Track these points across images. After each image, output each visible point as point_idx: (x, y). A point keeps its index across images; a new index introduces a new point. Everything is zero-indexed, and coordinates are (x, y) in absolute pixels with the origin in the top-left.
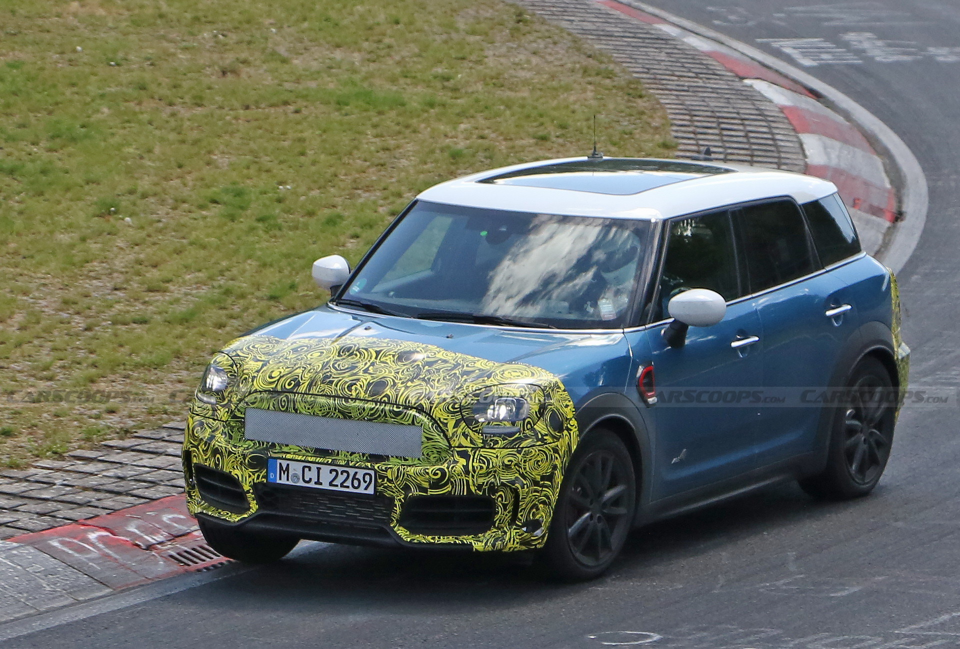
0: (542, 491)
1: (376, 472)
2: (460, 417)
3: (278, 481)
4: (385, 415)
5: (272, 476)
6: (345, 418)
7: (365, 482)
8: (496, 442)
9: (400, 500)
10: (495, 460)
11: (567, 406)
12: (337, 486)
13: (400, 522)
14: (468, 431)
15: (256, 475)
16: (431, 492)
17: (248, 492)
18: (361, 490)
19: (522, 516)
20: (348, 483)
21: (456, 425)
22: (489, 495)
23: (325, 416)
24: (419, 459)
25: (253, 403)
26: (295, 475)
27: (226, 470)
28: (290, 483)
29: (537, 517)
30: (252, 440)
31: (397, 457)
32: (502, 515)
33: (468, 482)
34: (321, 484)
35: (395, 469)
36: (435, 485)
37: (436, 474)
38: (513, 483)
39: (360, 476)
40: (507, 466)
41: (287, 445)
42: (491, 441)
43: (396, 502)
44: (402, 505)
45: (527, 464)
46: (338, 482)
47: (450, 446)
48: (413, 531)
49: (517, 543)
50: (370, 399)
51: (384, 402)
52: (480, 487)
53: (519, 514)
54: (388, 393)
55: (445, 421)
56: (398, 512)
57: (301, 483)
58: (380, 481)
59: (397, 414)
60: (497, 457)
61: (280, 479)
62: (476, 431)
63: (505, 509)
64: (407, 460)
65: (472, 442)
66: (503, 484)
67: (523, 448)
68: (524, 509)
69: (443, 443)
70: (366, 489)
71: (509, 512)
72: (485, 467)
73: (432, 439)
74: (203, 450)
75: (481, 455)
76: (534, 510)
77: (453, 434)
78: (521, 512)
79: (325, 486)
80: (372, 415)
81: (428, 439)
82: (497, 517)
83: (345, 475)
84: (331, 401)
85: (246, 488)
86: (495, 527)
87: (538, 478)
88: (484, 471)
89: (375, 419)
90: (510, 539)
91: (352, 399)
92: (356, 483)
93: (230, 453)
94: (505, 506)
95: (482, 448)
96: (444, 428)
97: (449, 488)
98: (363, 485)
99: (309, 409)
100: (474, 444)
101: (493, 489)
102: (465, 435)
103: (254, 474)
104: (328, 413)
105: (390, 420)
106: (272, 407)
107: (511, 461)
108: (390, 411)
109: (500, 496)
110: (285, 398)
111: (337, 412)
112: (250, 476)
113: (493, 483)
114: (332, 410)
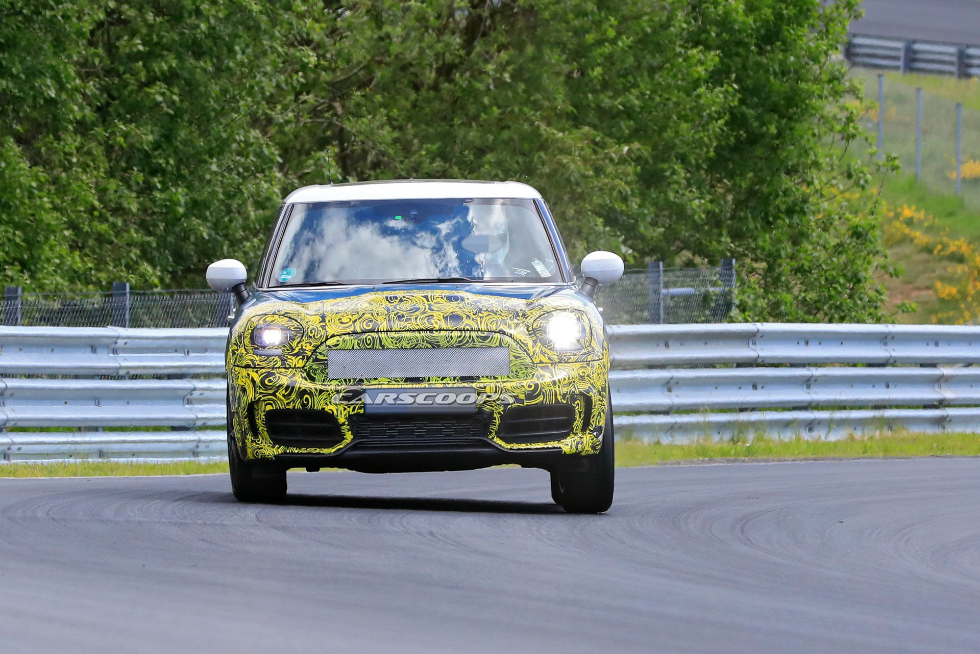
0: (603, 400)
2: (534, 338)
4: (473, 340)
6: (433, 347)
9: (499, 413)
10: (572, 372)
13: (498, 433)
14: (544, 349)
15: (352, 407)
16: (526, 403)
17: (344, 424)
19: (593, 422)
21: (534, 345)
22: (570, 404)
23: (413, 348)
24: (508, 377)
25: (336, 345)
27: (318, 407)
29: (600, 424)
30: (337, 380)
31: (487, 377)
32: (578, 423)
33: (555, 392)
35: (493, 385)
36: (530, 396)
37: (530, 386)
38: (588, 391)
40: (581, 377)
41: (376, 379)
43: (495, 415)
44: (501, 417)
45: (594, 375)
47: (533, 363)
48: (508, 440)
49: (590, 447)
50: (454, 328)
51: (468, 330)
52: (564, 396)
53: (591, 420)
54: (467, 322)
55: (525, 342)
56: (497, 424)
59: (485, 338)
60: (573, 369)
62: (550, 349)
63: (580, 417)
64: (497, 378)
65: (549, 359)
66: (580, 393)
67: (589, 361)
68: (595, 415)
69: (528, 360)
71: (582, 420)
72: (567, 378)
73: (520, 357)
74: (284, 395)
76: (599, 417)
77: (534, 353)
78: (593, 418)
80: (460, 342)
81: (516, 357)
82: (575, 423)
84: (417, 334)
85: (342, 420)
86: (573, 433)
87: (601, 389)
88: (566, 382)
89: (463, 345)
91: (436, 331)
93: (321, 391)
94: (580, 413)
95: (559, 362)
96: (525, 348)
97: (541, 398)
99: (396, 343)
100: (552, 360)
101: (573, 397)
102: (543, 353)
103: (349, 407)
104: (416, 345)
105: (478, 345)
106: (356, 347)
107: (583, 372)
108: (477, 337)
109: (578, 404)
110: (370, 337)
111: (425, 343)
112: (345, 409)
113: (574, 392)
114: (420, 341)
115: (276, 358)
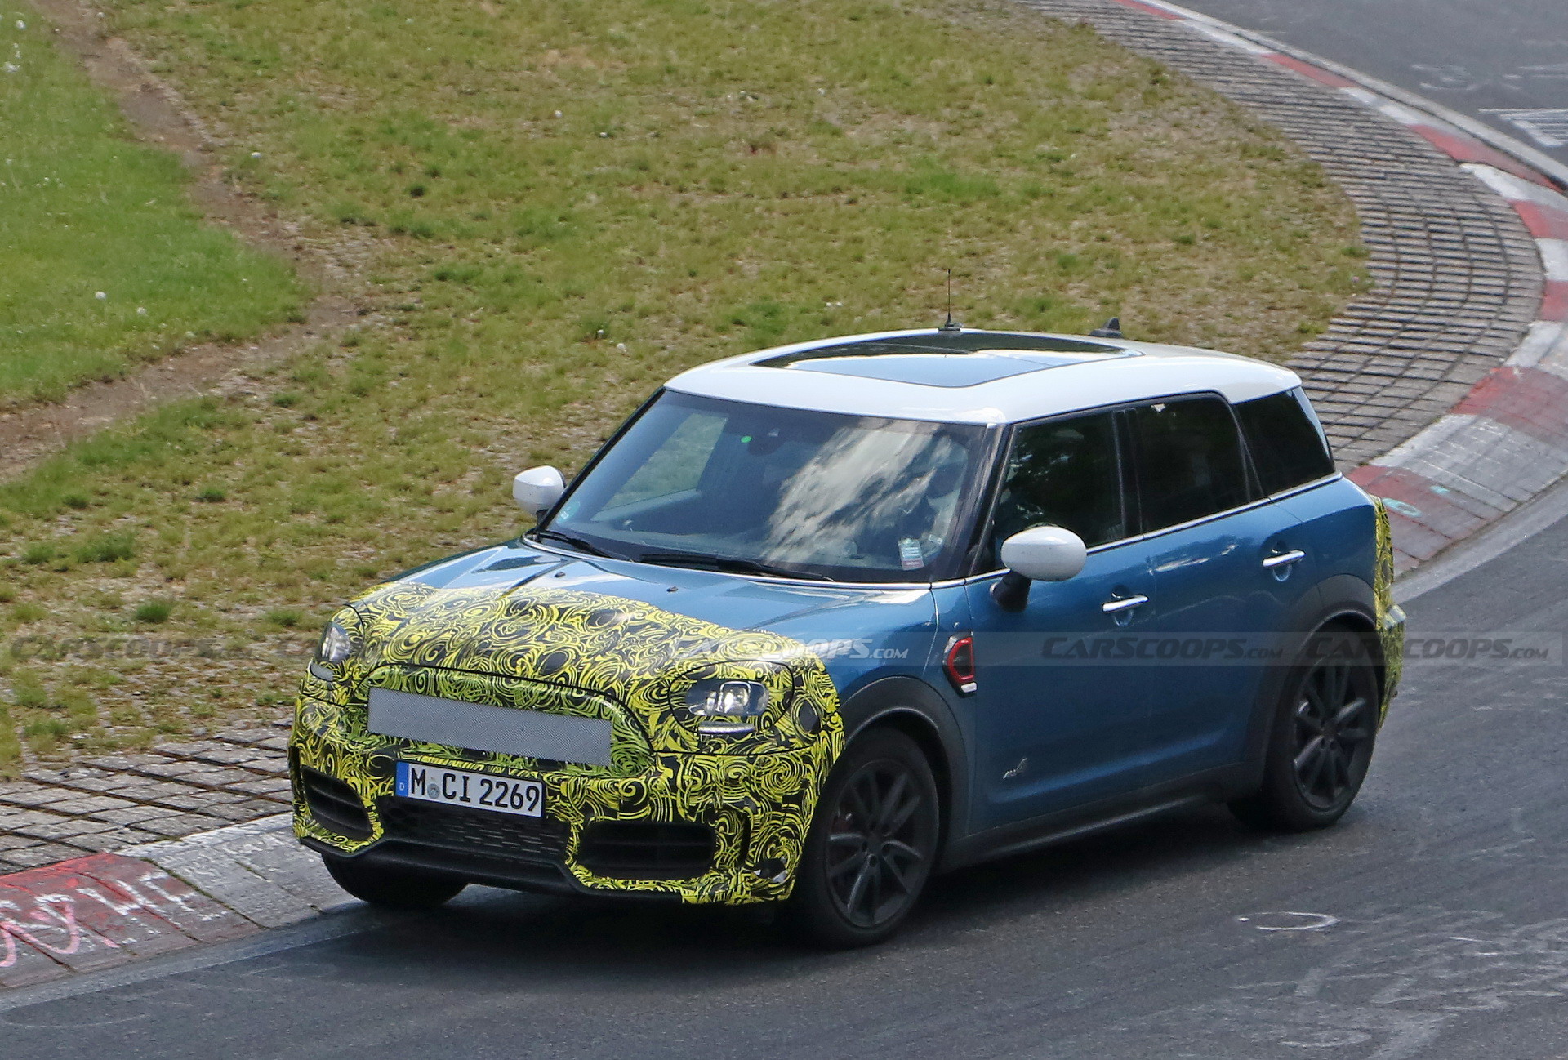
0: (785, 817)
1: (544, 785)
2: (667, 708)
3: (410, 795)
4: (561, 703)
5: (401, 787)
6: (505, 705)
7: (530, 799)
8: (718, 746)
9: (577, 826)
10: (714, 772)
11: (827, 695)
12: (490, 804)
13: (579, 859)
14: (678, 728)
15: (381, 785)
16: (621, 816)
17: (370, 809)
18: (523, 811)
19: (754, 853)
20: (506, 800)
21: (661, 720)
22: (706, 823)
23: (477, 702)
24: (607, 768)
25: (380, 681)
26: (434, 788)
27: (341, 776)
28: (426, 797)
29: (778, 856)
30: (377, 734)
31: (576, 765)
32: (725, 851)
33: (674, 802)
34: (468, 800)
35: (572, 781)
36: (628, 806)
37: (628, 790)
38: (741, 805)
39: (522, 791)
40: (732, 780)
41: (425, 743)
42: (711, 743)
43: (572, 830)
44: (581, 834)
45: (762, 778)
46: (491, 798)
47: (651, 750)
48: (598, 872)
49: (747, 892)
50: (541, 679)
51: (561, 683)
52: (692, 811)
53: (751, 850)
54: (567, 670)
55: (646, 714)
56: (575, 843)
57: (442, 799)
58: (550, 798)
59: (578, 701)
60: (718, 767)
61: (413, 792)
62: (689, 729)
63: (730, 844)
64: (590, 768)
65: (683, 745)
66: (725, 807)
67: (756, 755)
68: (758, 843)
69: (641, 745)
70: (530, 809)
71: (736, 848)
72: (699, 781)
73: (626, 739)
74: (312, 747)
75: (695, 765)
76: (773, 845)
77: (656, 733)
78: (753, 847)
79: (475, 804)
80: (543, 702)
81: (620, 739)
82: (718, 855)
83: (502, 788)
84: (486, 681)
85: (367, 802)
86: (715, 869)
87: (779, 799)
88: (698, 787)
89: (547, 708)
90: (736, 887)
91: (516, 678)
92: (517, 801)
93: (346, 752)
94: (729, 839)
95: (697, 753)
96: (644, 724)
97: (646, 812)
98: (527, 804)
99: (455, 691)
100: (686, 748)
101: (711, 813)
102: (674, 735)
103: (377, 784)
104: (482, 697)
105: (567, 710)
106: (405, 688)
107: (738, 773)
108: (569, 697)
109: (723, 824)
110: (425, 675)
111: (494, 697)
112: (372, 786)
113: (711, 805)
114: (488, 693)
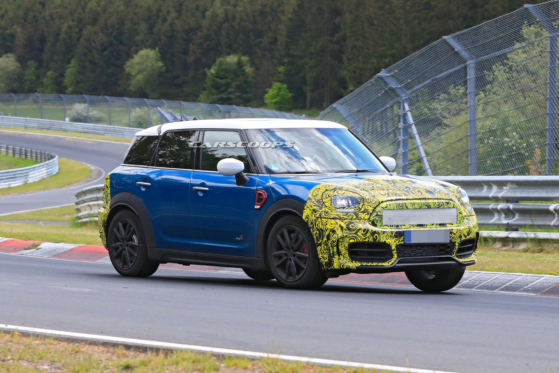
6: (428, 208)
13: (456, 254)
15: (398, 241)
16: (467, 237)
17: (394, 250)
24: (457, 224)
25: (386, 207)
27: (382, 240)
30: (387, 225)
36: (468, 234)
37: (468, 229)
41: (404, 225)
43: (456, 244)
44: (459, 245)
50: (434, 198)
51: (439, 199)
56: (456, 249)
58: (451, 235)
59: (448, 203)
69: (463, 215)
73: (461, 213)
74: (362, 234)
85: (393, 247)
89: (440, 207)
91: (427, 199)
93: (384, 232)
97: (471, 235)
99: (413, 206)
103: (397, 241)
104: (421, 207)
105: (446, 206)
106: (395, 208)
108: (445, 203)
110: (400, 203)
111: (425, 206)
112: (395, 242)
114: (423, 205)
115: (352, 214)
